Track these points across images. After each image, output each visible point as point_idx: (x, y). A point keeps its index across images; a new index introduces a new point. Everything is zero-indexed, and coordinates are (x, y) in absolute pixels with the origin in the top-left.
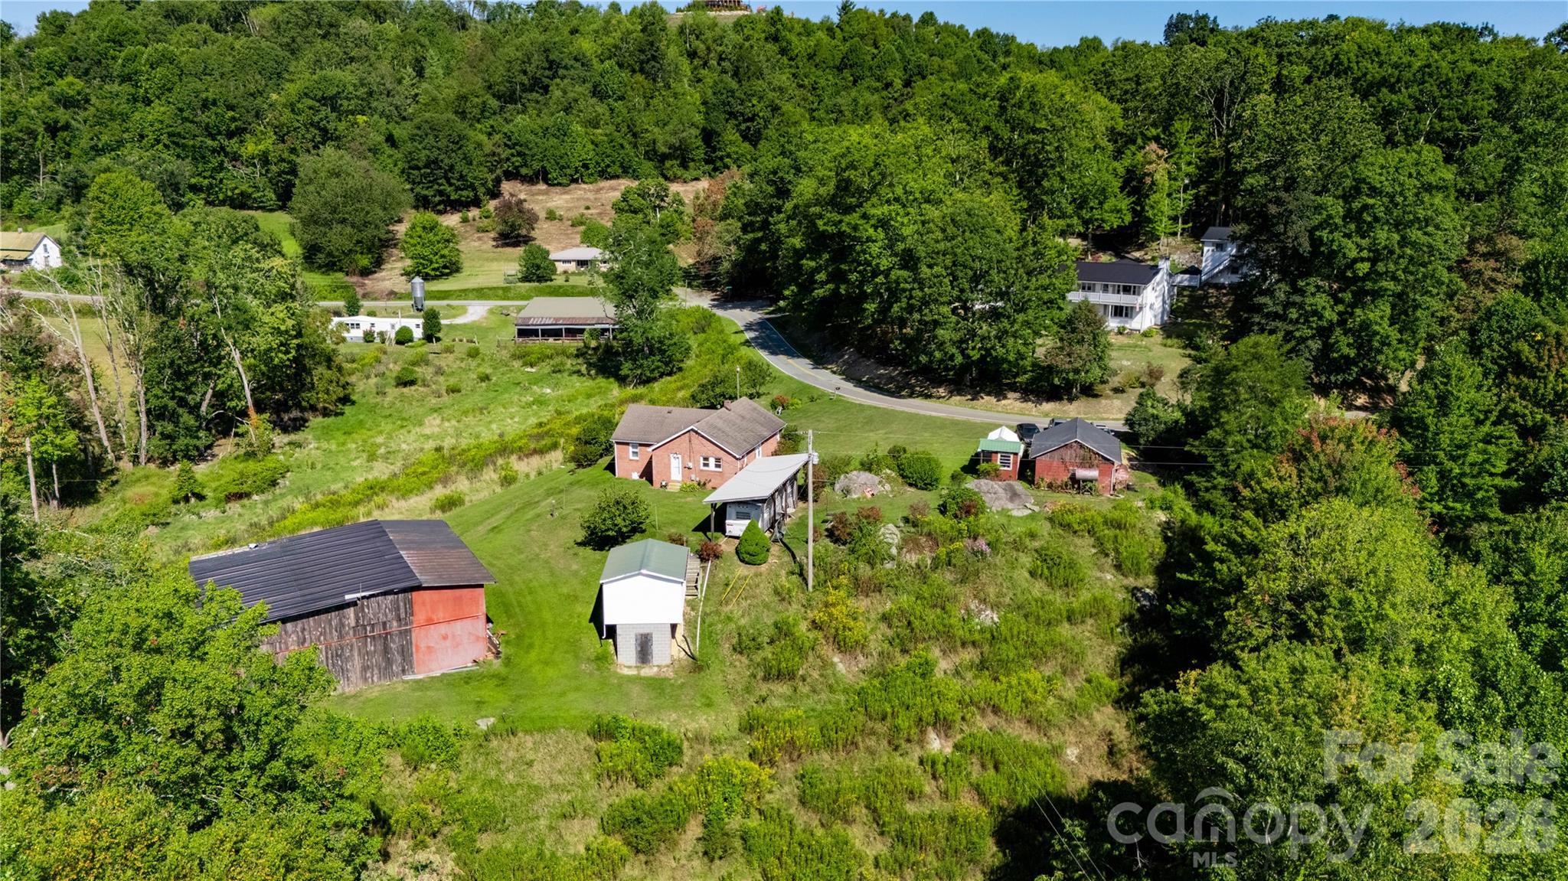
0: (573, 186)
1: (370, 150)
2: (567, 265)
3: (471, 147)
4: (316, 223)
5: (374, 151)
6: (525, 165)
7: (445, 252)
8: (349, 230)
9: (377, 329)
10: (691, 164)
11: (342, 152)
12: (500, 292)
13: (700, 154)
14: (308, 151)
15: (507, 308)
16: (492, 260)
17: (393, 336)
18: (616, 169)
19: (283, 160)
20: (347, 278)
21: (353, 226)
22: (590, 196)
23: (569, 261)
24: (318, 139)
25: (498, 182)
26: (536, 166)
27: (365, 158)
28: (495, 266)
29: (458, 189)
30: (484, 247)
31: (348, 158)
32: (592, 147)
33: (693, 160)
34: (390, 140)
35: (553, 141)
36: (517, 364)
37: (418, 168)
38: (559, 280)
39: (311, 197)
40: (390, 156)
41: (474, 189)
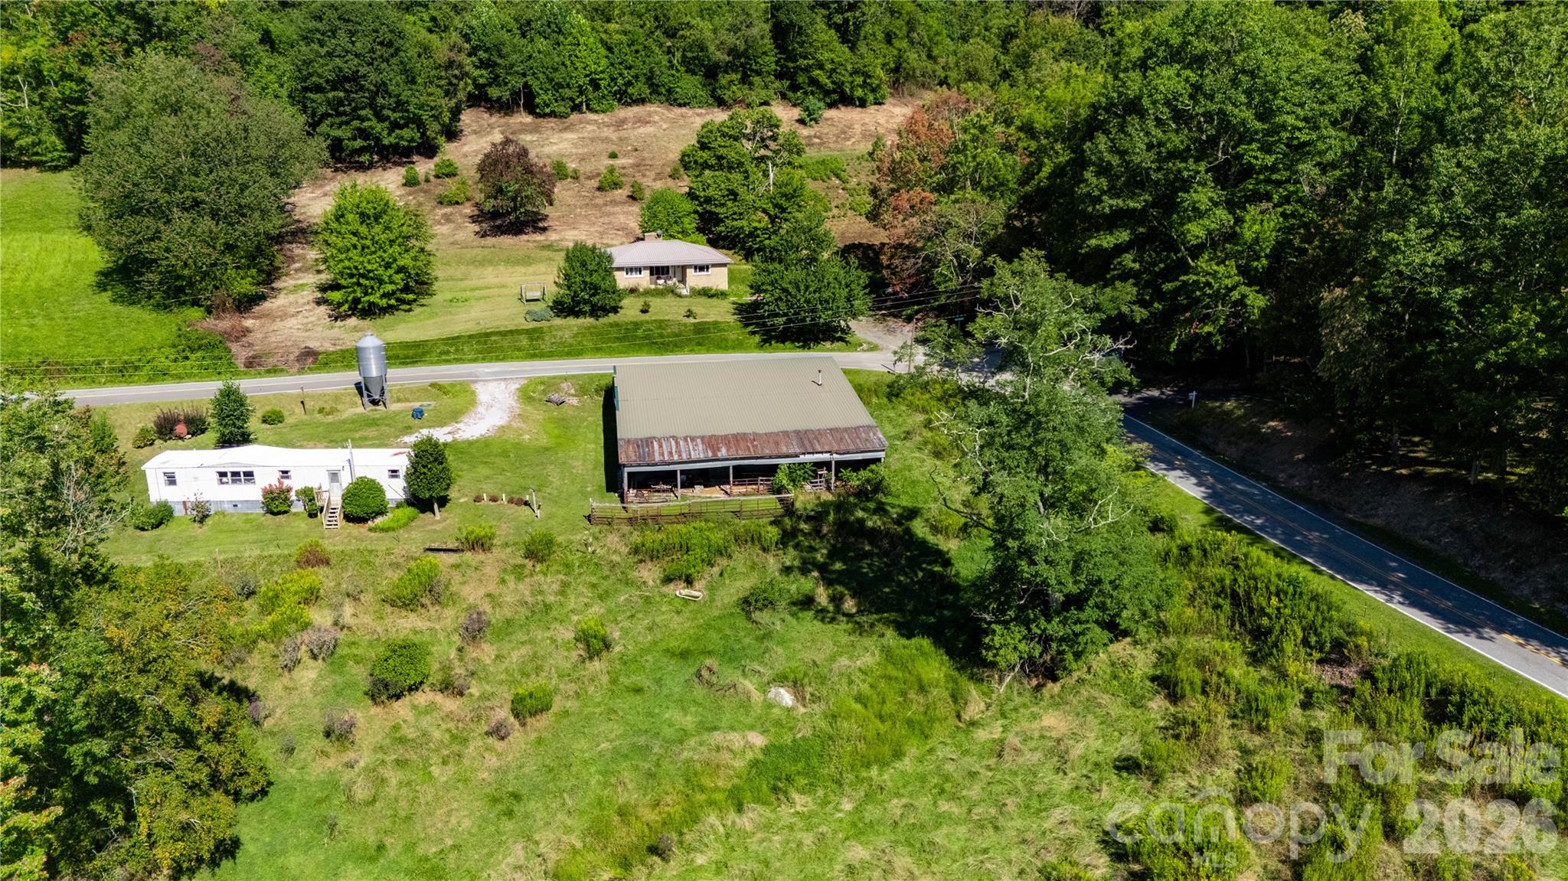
0: (575, 117)
1: (233, 57)
2: (635, 276)
3: (413, 52)
4: (135, 211)
5: (243, 58)
6: (495, 81)
7: (405, 261)
8: (206, 224)
9: (296, 483)
10: (756, 80)
11: (182, 61)
12: (524, 341)
13: (770, 61)
14: (112, 59)
15: (550, 384)
16: (483, 263)
17: (337, 500)
18: (640, 88)
19: (68, 77)
20: (211, 322)
21: (215, 215)
22: (607, 132)
23: (639, 270)
24: (134, 36)
25: (456, 113)
26: (516, 82)
27: (227, 72)
28: (490, 275)
29: (395, 126)
30: (461, 236)
31: (193, 71)
32: (603, 51)
33: (759, 73)
34: (267, 38)
35: (542, 44)
36: (650, 574)
37: (318, 89)
38: (630, 309)
39: (121, 158)
40: (269, 68)
41: (420, 124)
